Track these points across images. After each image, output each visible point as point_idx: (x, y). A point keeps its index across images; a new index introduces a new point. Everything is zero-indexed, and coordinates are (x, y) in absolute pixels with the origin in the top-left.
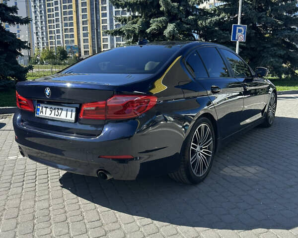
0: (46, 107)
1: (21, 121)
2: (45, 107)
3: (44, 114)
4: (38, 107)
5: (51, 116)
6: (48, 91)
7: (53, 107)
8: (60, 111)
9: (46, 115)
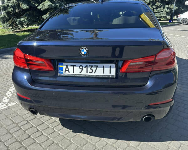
0: (73, 66)
1: (32, 81)
2: (71, 66)
3: (71, 72)
4: (60, 66)
5: (82, 73)
6: (84, 51)
7: (84, 65)
8: (94, 69)
9: (75, 73)
